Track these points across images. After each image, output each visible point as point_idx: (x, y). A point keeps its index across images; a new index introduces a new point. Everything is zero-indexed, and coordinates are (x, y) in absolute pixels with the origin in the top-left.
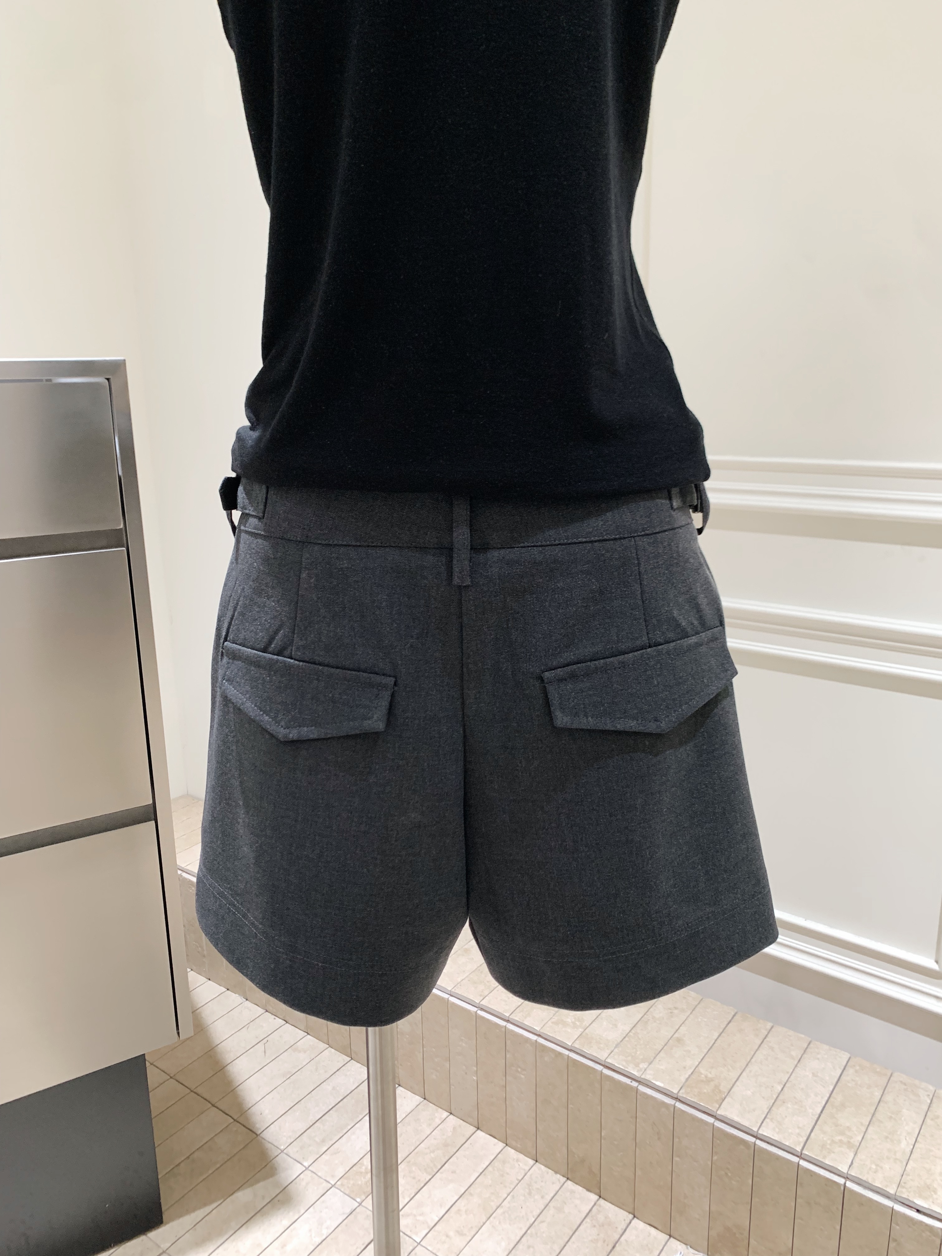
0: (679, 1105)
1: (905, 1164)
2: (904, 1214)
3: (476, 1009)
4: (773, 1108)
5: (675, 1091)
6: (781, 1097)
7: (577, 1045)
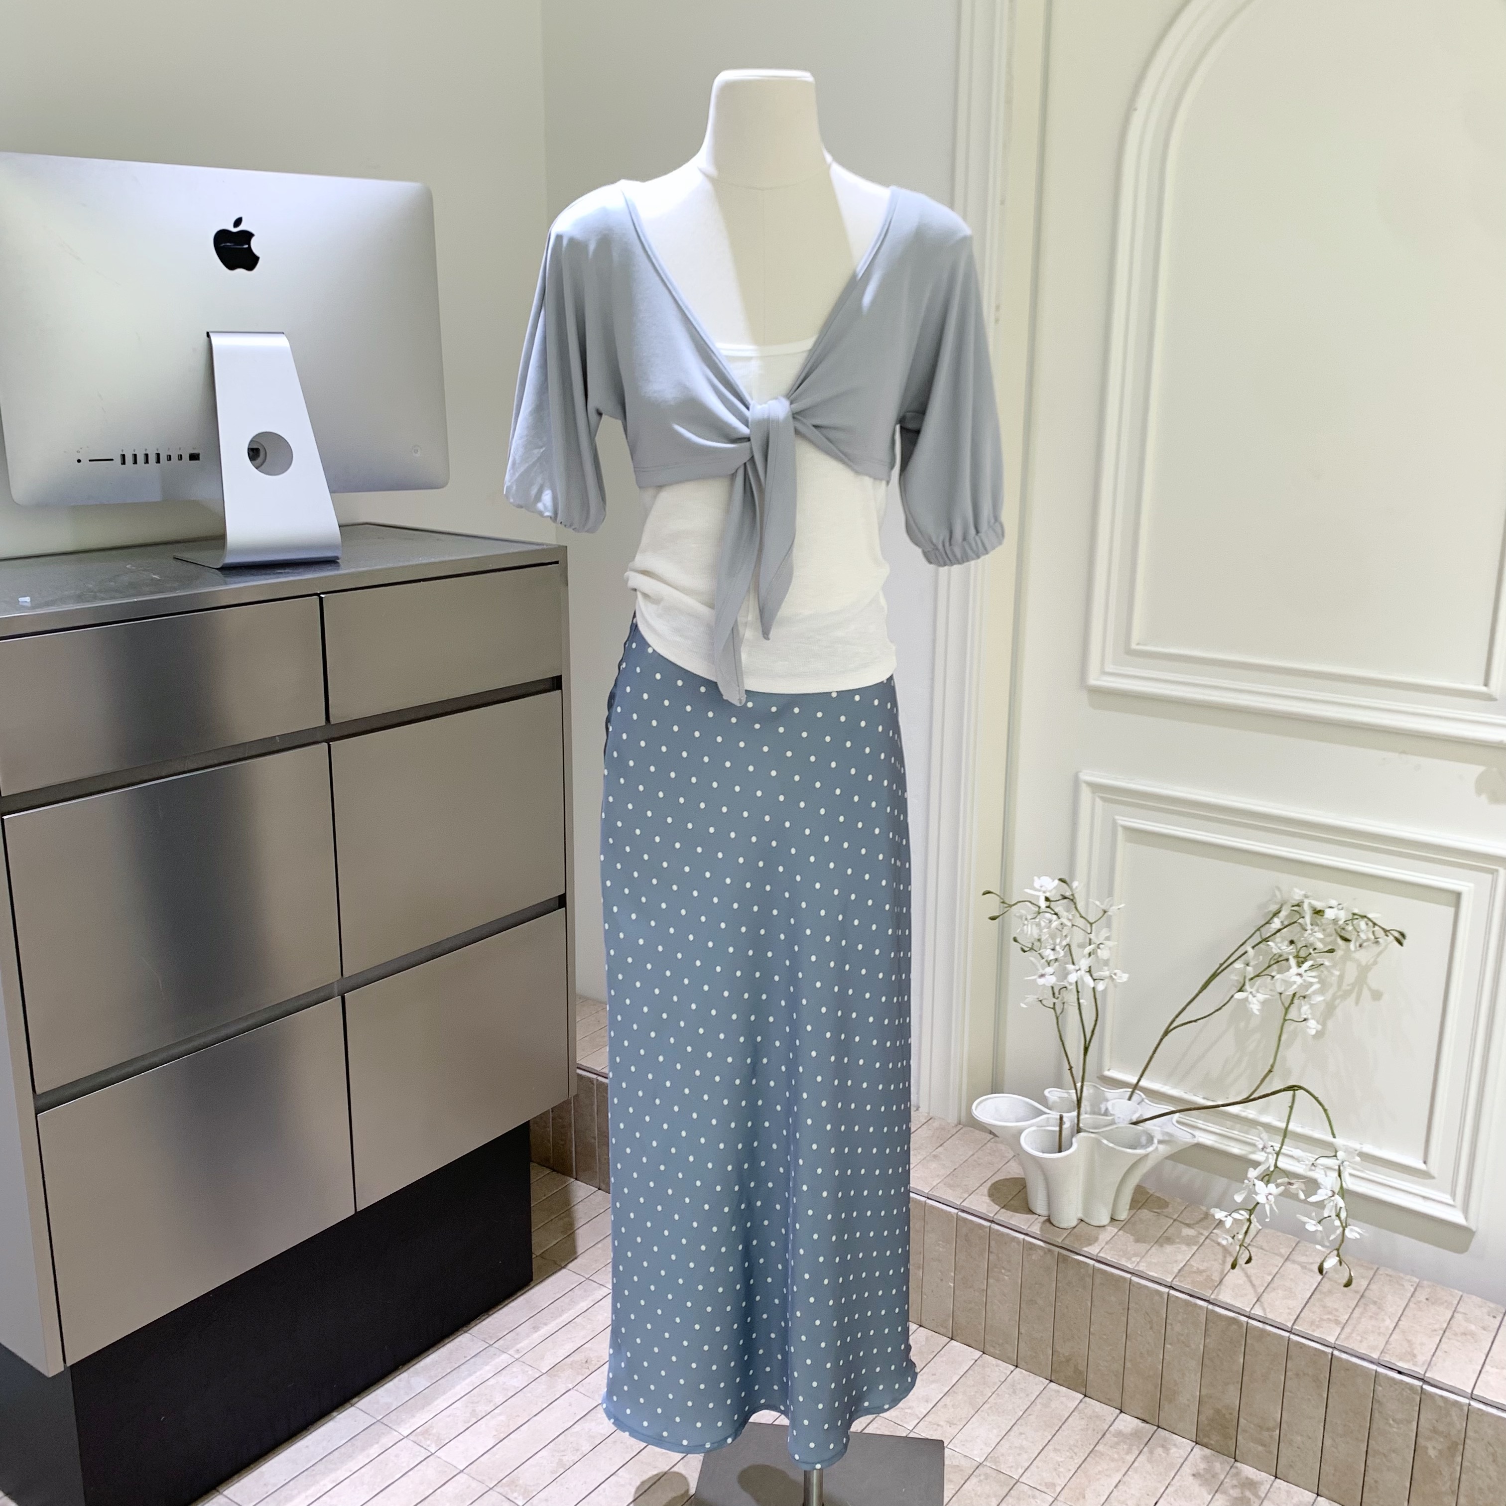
0: (1172, 1292)
1: (1388, 1337)
2: (1386, 1375)
3: (956, 1211)
4: (1264, 1294)
5: (1169, 1280)
6: (1271, 1286)
7: (1067, 1242)
